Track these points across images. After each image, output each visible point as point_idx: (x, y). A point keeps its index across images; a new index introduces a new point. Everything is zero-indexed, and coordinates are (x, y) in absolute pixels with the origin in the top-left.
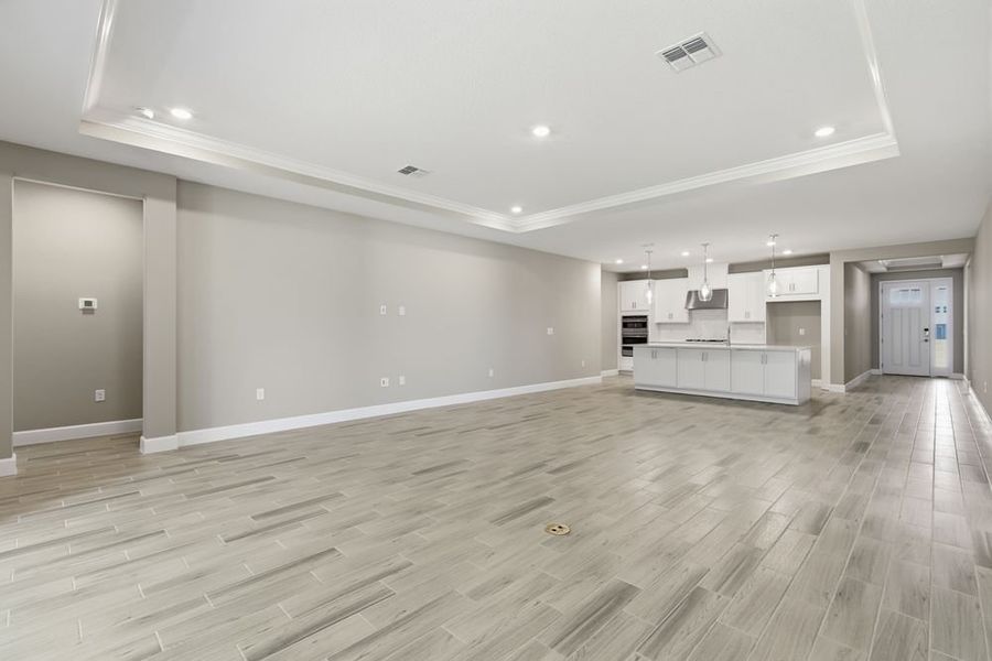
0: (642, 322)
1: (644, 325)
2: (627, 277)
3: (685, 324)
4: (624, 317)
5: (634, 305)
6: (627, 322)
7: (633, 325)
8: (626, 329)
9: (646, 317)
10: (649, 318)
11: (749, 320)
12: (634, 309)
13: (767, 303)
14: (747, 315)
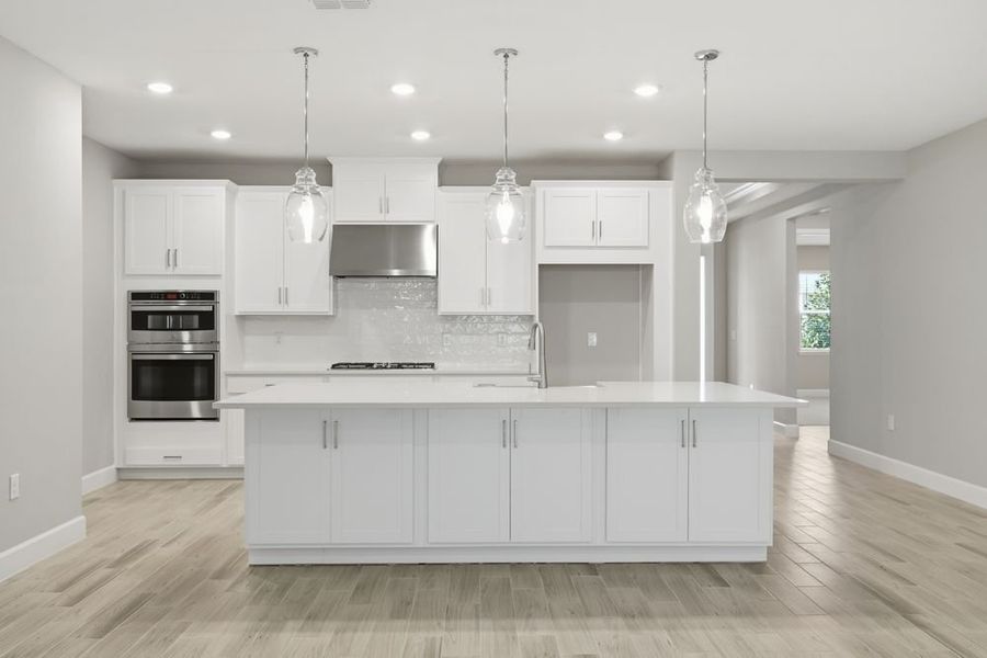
0: (200, 312)
1: (208, 321)
2: (144, 165)
3: (326, 317)
4: (136, 296)
5: (171, 258)
6: (148, 311)
7: (161, 322)
8: (144, 336)
9: (209, 296)
10: (222, 299)
11: (490, 310)
12: (170, 271)
13: (540, 265)
14: (486, 297)
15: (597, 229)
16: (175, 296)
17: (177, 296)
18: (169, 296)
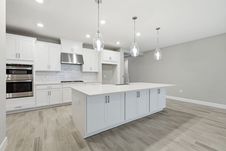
1: (30, 72)
4: (7, 65)
5: (18, 55)
9: (31, 66)
10: (34, 66)
11: (92, 71)
12: (17, 59)
13: (102, 64)
14: (91, 69)
15: (110, 58)
16: (19, 66)
17: (20, 65)
18: (17, 65)
